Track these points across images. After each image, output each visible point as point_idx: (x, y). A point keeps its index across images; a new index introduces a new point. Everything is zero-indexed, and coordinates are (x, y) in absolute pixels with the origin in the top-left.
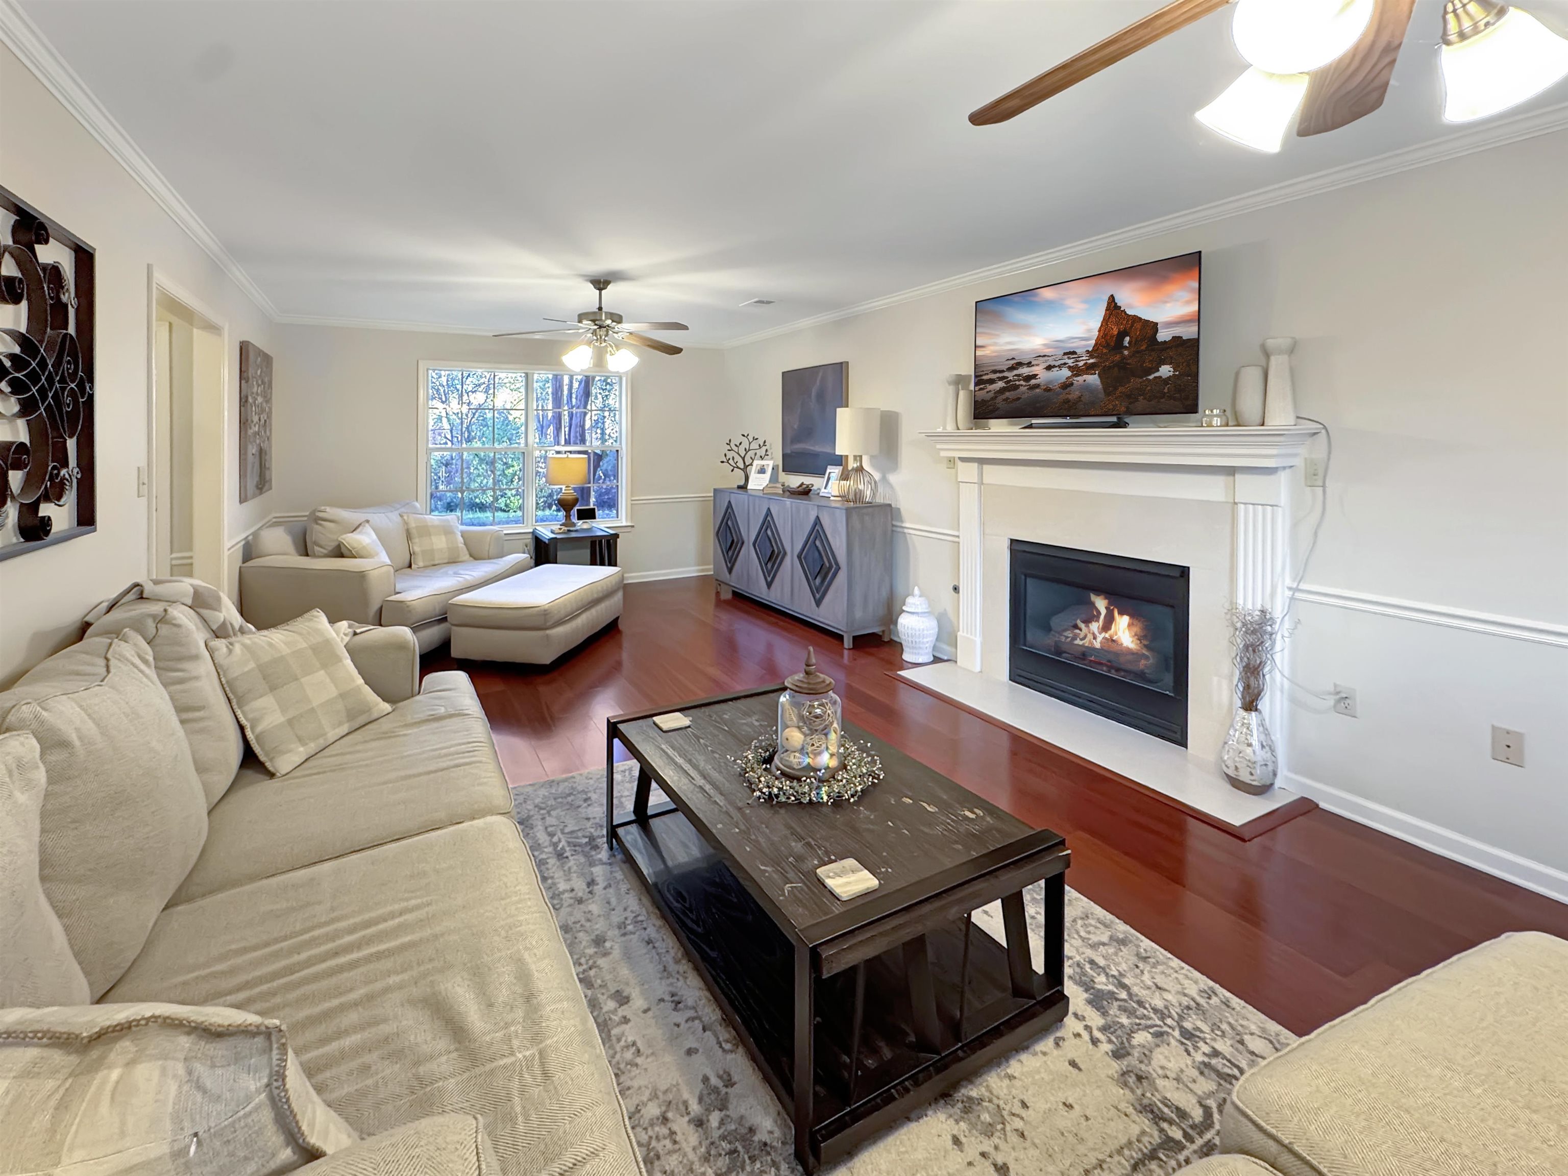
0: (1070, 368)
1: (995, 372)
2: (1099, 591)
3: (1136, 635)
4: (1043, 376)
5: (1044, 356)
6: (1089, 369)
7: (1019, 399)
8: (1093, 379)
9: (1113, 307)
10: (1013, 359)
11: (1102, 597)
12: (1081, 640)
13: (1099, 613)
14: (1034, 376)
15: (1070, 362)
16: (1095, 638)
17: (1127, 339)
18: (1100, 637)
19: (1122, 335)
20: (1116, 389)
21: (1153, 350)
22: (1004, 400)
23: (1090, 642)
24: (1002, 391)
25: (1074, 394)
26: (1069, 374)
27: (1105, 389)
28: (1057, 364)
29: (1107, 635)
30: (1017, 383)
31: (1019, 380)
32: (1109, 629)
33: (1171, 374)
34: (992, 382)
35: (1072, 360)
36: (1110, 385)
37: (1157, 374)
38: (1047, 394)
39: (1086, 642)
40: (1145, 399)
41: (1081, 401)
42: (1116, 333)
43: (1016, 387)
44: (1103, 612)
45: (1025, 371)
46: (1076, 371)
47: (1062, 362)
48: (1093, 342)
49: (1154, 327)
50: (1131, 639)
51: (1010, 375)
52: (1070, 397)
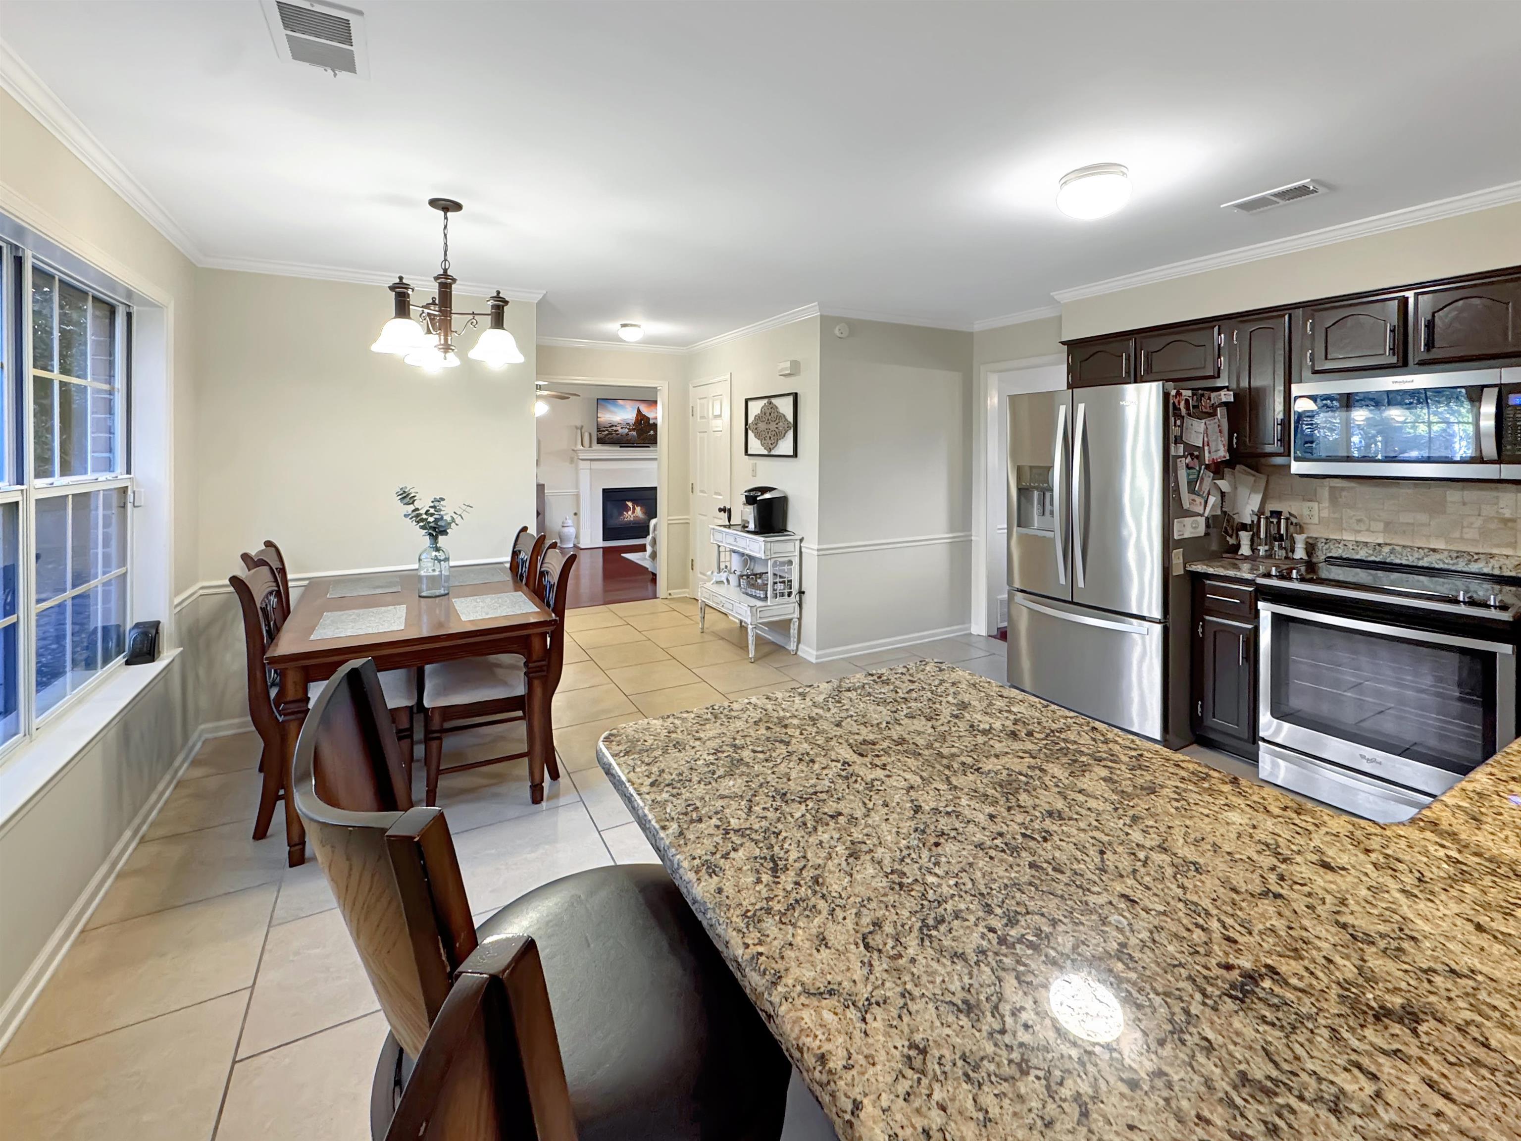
0: (628, 428)
1: (605, 427)
2: (628, 501)
3: (640, 511)
4: (620, 431)
5: (621, 424)
6: (633, 429)
8: (634, 433)
9: (639, 411)
10: (611, 423)
13: (630, 508)
14: (617, 431)
18: (632, 516)
19: (642, 420)
21: (648, 426)
22: (609, 438)
24: (608, 435)
25: (630, 438)
26: (628, 430)
27: (638, 437)
28: (624, 427)
31: (614, 432)
32: (635, 513)
33: (652, 433)
34: (602, 431)
35: (629, 426)
36: (639, 435)
37: (649, 433)
38: (621, 437)
39: (628, 519)
40: (647, 441)
41: (630, 440)
42: (640, 419)
45: (614, 428)
46: (630, 430)
47: (626, 426)
48: (634, 421)
49: (648, 419)
50: (640, 513)
51: (609, 429)
52: (626, 438)
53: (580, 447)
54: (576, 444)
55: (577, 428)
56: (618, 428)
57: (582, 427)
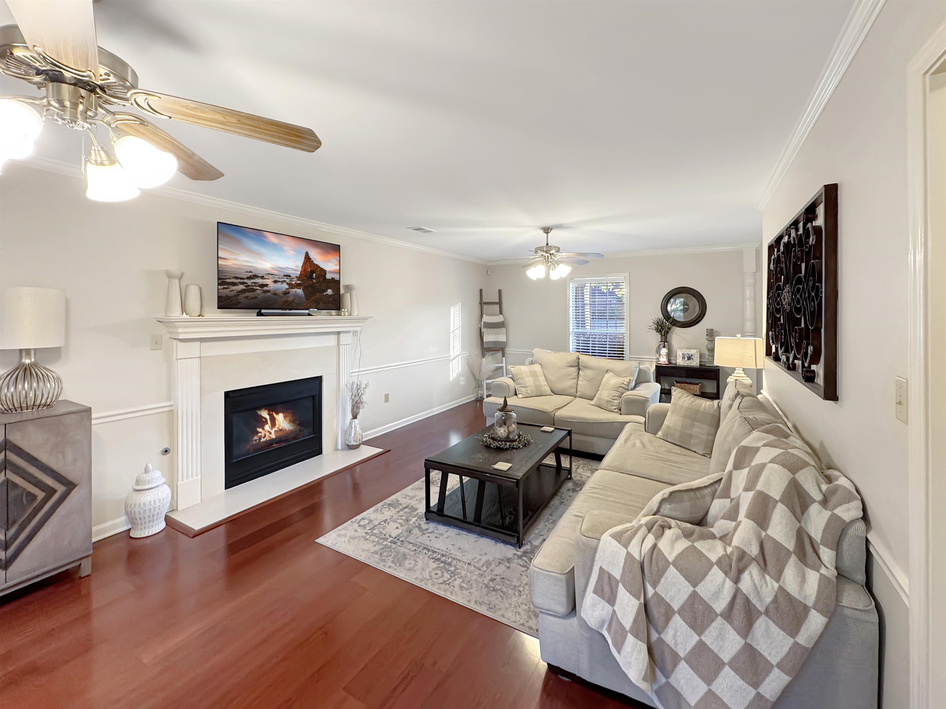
0: (287, 283)
1: (237, 278)
3: (290, 421)
4: (272, 286)
5: (272, 274)
6: (298, 286)
7: (256, 297)
8: (300, 291)
9: (307, 258)
10: (251, 272)
11: (263, 410)
12: (264, 438)
13: (266, 419)
14: (266, 285)
15: (288, 281)
16: (270, 433)
17: (314, 275)
18: (273, 431)
19: (312, 272)
20: (311, 297)
21: (325, 282)
22: (245, 297)
23: (269, 437)
24: (243, 291)
25: (291, 298)
26: (288, 287)
27: (306, 297)
28: (281, 280)
29: (276, 429)
30: (255, 288)
31: (256, 286)
32: (275, 425)
33: (332, 293)
34: (234, 284)
35: (289, 280)
37: (327, 293)
38: (274, 296)
39: (267, 438)
40: (322, 303)
41: (294, 302)
42: (309, 270)
43: (254, 290)
44: (268, 417)
45: (260, 281)
46: (291, 286)
47: (283, 280)
48: (299, 273)
49: (324, 272)
50: (289, 425)
51: (249, 282)
52: (289, 299)
53: (176, 313)
54: (167, 308)
55: (170, 276)
56: (269, 281)
57: (182, 275)
